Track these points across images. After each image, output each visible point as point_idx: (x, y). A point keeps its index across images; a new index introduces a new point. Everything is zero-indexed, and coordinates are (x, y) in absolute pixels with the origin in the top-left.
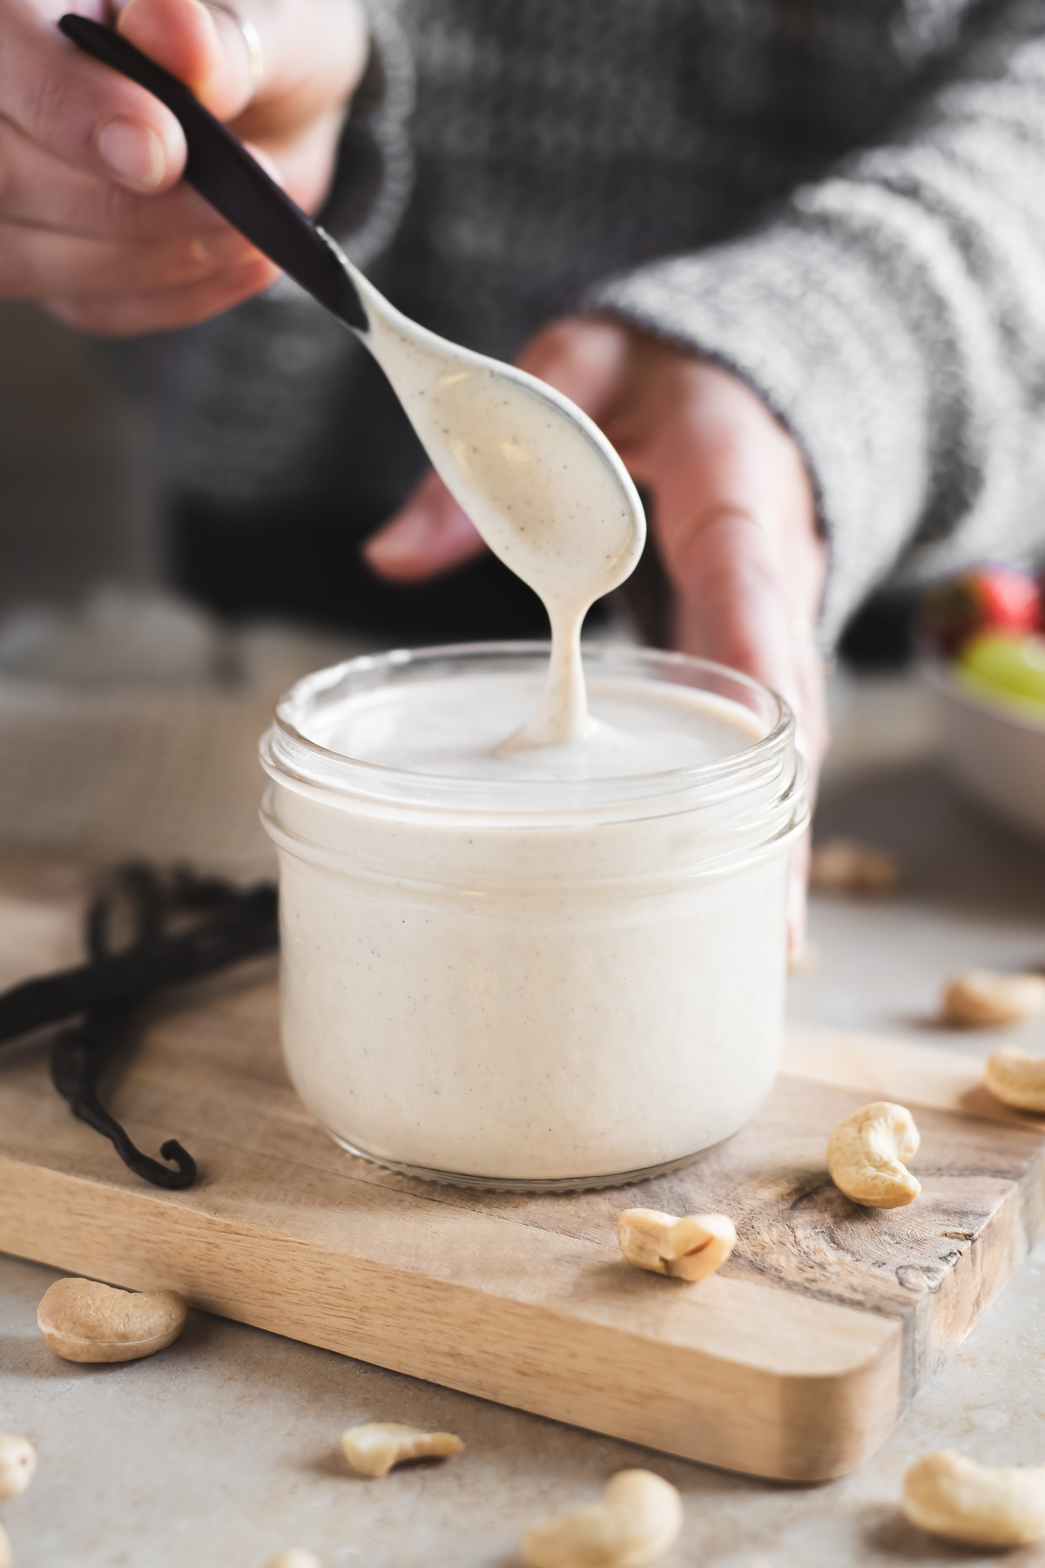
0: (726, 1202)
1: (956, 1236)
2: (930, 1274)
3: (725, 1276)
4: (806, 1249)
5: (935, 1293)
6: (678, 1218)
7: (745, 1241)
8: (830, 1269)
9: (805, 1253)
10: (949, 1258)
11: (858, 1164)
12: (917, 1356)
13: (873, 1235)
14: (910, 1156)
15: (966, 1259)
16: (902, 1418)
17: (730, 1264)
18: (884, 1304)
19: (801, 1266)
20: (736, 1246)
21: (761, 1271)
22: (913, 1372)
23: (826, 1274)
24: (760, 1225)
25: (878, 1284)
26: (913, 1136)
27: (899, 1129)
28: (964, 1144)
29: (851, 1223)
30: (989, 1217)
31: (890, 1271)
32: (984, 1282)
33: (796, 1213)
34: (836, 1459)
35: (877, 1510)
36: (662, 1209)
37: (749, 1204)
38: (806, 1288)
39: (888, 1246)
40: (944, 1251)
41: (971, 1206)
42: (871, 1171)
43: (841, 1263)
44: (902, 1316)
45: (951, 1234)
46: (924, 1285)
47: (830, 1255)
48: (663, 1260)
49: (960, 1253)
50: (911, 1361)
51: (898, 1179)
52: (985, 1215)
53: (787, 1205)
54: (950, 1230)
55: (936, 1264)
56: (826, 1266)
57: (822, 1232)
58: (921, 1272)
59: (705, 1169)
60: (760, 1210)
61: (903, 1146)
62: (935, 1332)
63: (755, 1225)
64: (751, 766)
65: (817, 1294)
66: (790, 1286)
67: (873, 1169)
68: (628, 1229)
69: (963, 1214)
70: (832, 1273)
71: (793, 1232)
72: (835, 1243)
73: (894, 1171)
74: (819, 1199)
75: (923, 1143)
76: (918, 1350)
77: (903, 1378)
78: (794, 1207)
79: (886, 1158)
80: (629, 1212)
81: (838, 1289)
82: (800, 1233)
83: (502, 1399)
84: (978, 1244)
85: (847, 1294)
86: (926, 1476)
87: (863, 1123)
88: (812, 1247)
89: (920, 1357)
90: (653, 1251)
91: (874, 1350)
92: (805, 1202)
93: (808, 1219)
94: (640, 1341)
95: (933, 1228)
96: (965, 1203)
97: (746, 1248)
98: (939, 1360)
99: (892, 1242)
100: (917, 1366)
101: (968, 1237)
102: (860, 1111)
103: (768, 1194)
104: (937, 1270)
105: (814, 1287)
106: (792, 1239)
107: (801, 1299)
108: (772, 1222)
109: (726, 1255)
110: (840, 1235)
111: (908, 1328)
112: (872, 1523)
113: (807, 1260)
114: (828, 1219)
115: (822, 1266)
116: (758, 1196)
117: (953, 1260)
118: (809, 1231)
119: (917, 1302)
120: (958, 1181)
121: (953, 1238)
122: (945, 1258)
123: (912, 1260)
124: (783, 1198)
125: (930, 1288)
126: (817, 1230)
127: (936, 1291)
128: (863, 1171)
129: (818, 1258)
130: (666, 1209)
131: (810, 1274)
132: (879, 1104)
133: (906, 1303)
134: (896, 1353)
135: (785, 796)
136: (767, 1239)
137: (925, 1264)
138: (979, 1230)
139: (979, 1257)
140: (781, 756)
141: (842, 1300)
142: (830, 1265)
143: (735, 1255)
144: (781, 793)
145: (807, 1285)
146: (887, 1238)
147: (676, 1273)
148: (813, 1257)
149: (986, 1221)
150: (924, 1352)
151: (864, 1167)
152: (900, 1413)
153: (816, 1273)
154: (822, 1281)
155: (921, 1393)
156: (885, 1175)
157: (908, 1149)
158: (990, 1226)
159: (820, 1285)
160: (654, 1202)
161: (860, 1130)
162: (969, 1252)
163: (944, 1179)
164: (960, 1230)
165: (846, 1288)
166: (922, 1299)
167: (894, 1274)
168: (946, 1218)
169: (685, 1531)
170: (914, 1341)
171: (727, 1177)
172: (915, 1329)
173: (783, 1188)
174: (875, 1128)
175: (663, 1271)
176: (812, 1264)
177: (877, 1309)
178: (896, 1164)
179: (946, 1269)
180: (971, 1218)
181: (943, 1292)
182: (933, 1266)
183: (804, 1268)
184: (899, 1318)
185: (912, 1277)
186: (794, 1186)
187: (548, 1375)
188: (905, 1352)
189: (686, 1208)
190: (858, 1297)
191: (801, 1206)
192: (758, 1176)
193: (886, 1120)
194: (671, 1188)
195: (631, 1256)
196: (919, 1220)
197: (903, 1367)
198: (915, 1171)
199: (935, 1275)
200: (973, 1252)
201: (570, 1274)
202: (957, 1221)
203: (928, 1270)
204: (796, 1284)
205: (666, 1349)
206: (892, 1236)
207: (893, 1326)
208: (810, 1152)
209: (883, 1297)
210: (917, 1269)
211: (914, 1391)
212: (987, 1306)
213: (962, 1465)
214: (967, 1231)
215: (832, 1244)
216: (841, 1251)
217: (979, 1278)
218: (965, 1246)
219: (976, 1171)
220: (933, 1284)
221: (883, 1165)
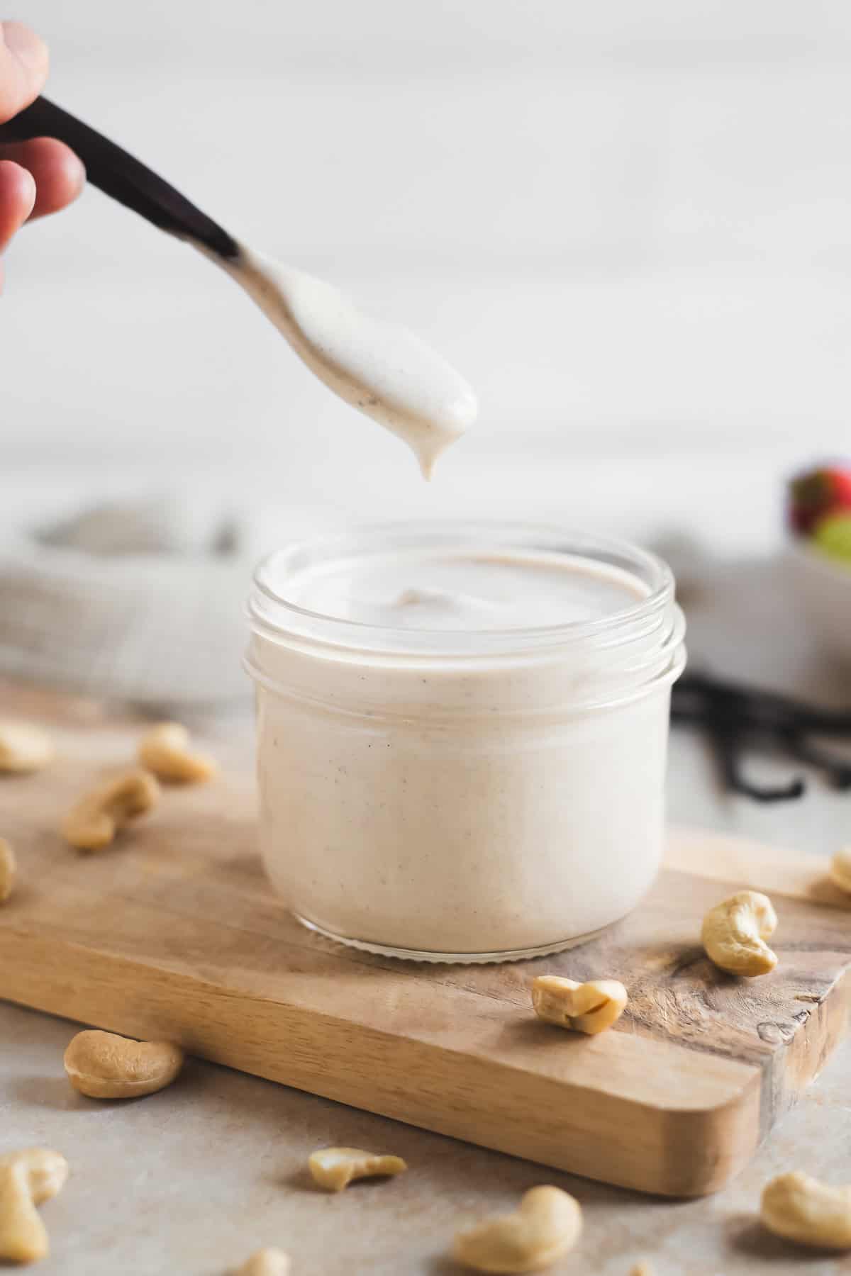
0: (620, 971)
1: (806, 999)
2: (784, 1030)
3: (618, 1030)
4: (684, 1010)
5: (788, 1045)
6: (581, 984)
7: (635, 1002)
8: (703, 1025)
9: (683, 1012)
10: (800, 1017)
11: (727, 941)
12: (774, 1095)
13: (739, 998)
14: (769, 934)
15: (814, 1019)
16: (761, 1146)
17: (622, 1021)
18: (747, 1054)
19: (680, 1023)
20: (627, 1006)
21: (648, 1027)
22: (771, 1109)
23: (701, 1030)
24: (647, 989)
25: (742, 1037)
26: (772, 918)
27: (761, 912)
28: (814, 925)
29: (721, 988)
30: (833, 984)
31: (753, 1027)
32: (829, 1036)
33: (676, 980)
34: (708, 1179)
35: (741, 1219)
36: (568, 976)
37: (639, 972)
38: (684, 1040)
39: (750, 1007)
40: (797, 1011)
41: (817, 975)
42: (737, 946)
43: (712, 1020)
44: (762, 1063)
45: (802, 997)
46: (780, 1039)
47: (705, 1014)
48: (568, 1017)
49: (809, 1013)
50: (769, 1100)
51: (759, 953)
52: (830, 982)
53: (668, 974)
54: (801, 994)
55: (790, 1021)
56: (700, 1022)
57: (697, 996)
58: (777, 1027)
59: (603, 945)
60: (648, 978)
61: (763, 926)
62: (787, 1077)
63: (643, 989)
64: (637, 619)
65: (694, 1046)
66: (672, 1039)
67: (739, 945)
68: (540, 992)
69: (812, 981)
70: (705, 1029)
71: (674, 995)
72: (707, 1004)
73: (756, 946)
74: (694, 968)
75: (781, 923)
76: (775, 1091)
77: (762, 1114)
78: (675, 975)
79: (749, 936)
80: (541, 979)
81: (711, 1041)
82: (680, 997)
83: (437, 1129)
84: (824, 1006)
85: (717, 1045)
86: (780, 1193)
87: (731, 907)
88: (689, 1007)
89: (776, 1097)
90: (560, 1011)
91: (738, 1090)
92: (684, 971)
93: (686, 985)
94: (550, 1082)
95: (787, 993)
96: (812, 973)
97: (636, 1009)
98: (792, 1099)
99: (754, 1004)
100: (774, 1103)
101: (816, 1000)
102: (729, 897)
103: (654, 965)
104: (790, 1027)
105: (690, 1039)
106: (673, 1001)
107: (680, 1049)
108: (657, 987)
109: (619, 1013)
110: (711, 998)
111: (767, 1072)
112: (737, 1229)
113: (685, 1018)
114: (702, 985)
115: (697, 1023)
116: (646, 966)
117: (804, 1018)
118: (687, 995)
119: (774, 1052)
120: (809, 955)
121: (803, 1000)
122: (797, 1016)
123: (771, 1018)
124: (666, 968)
125: (784, 1041)
126: (693, 994)
127: (790, 1043)
128: (732, 946)
129: (693, 1017)
130: (571, 976)
131: (687, 1029)
132: (744, 892)
133: (766, 1053)
134: (757, 1094)
135: (666, 643)
136: (653, 1000)
137: (780, 1021)
138: (824, 994)
139: (824, 1016)
140: (662, 611)
141: (713, 1050)
142: (703, 1021)
143: (626, 1013)
144: (663, 640)
145: (685, 1038)
146: (750, 1000)
147: (579, 1028)
148: (690, 1016)
149: (831, 987)
150: (779, 1093)
151: (732, 943)
152: (759, 1142)
153: (693, 1028)
154: (697, 1034)
155: (779, 1125)
156: (749, 950)
157: (768, 929)
158: (833, 991)
159: (696, 1038)
160: (561, 971)
161: (729, 913)
162: (816, 1012)
163: (798, 953)
164: (809, 994)
165: (717, 1040)
166: (779, 1050)
167: (756, 1030)
168: (798, 984)
169: (585, 1234)
170: (771, 1083)
171: (620, 951)
172: (772, 1073)
173: (666, 960)
174: (740, 912)
175: (568, 1026)
176: (689, 1021)
177: (742, 1058)
178: (758, 940)
179: (798, 1025)
180: (818, 984)
181: (795, 1044)
182: (786, 1023)
183: (683, 1025)
184: (759, 1065)
185: (770, 1032)
186: (674, 958)
187: (475, 1109)
188: (764, 1092)
189: (587, 975)
190: (726, 1047)
191: (681, 974)
192: (647, 951)
193: (750, 906)
194: (575, 961)
195: (543, 1013)
196: (775, 986)
197: (762, 1103)
198: (773, 946)
199: (788, 1030)
200: (820, 1012)
201: (494, 1029)
202: (806, 987)
203: (782, 1026)
204: (676, 1037)
205: (571, 1090)
206: (755, 999)
207: (755, 1071)
208: (689, 930)
209: (746, 1048)
210: (774, 1025)
211: (772, 1124)
212: (832, 1056)
213: (810, 1183)
214: (815, 995)
215: (705, 1005)
216: (713, 1011)
217: (825, 1033)
218: (814, 1007)
219: (822, 947)
220: (787, 1038)
221: (747, 942)
